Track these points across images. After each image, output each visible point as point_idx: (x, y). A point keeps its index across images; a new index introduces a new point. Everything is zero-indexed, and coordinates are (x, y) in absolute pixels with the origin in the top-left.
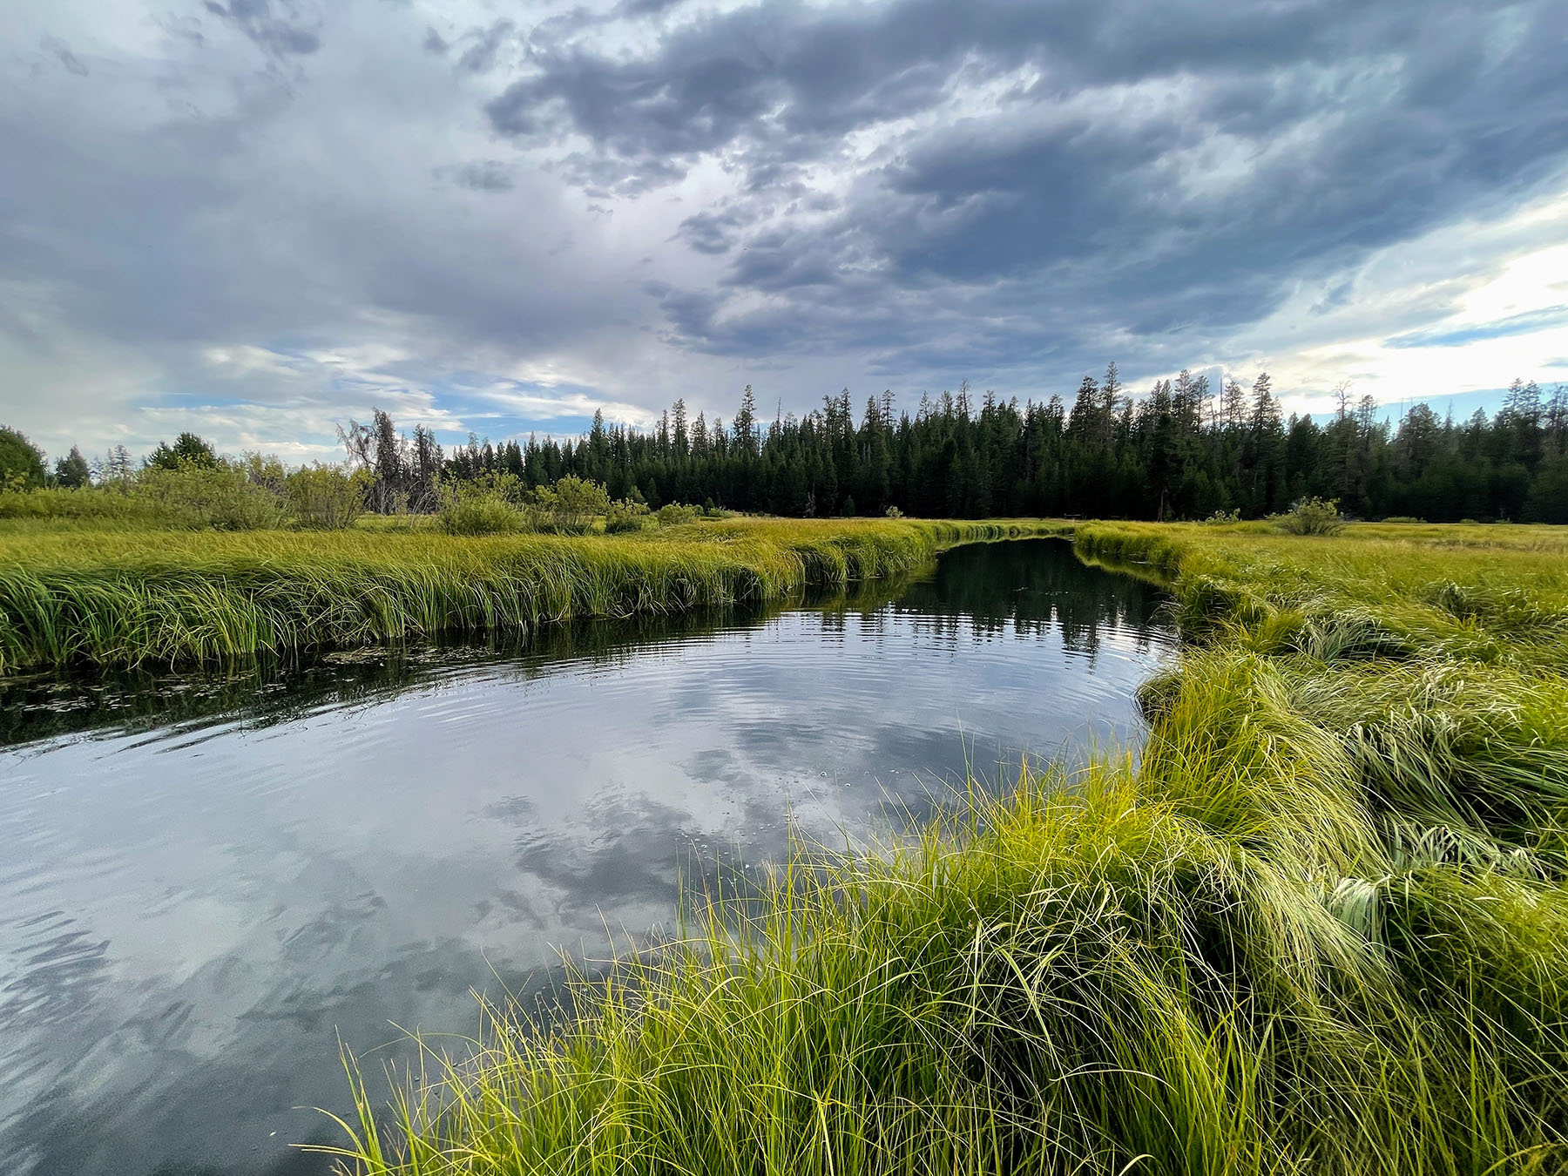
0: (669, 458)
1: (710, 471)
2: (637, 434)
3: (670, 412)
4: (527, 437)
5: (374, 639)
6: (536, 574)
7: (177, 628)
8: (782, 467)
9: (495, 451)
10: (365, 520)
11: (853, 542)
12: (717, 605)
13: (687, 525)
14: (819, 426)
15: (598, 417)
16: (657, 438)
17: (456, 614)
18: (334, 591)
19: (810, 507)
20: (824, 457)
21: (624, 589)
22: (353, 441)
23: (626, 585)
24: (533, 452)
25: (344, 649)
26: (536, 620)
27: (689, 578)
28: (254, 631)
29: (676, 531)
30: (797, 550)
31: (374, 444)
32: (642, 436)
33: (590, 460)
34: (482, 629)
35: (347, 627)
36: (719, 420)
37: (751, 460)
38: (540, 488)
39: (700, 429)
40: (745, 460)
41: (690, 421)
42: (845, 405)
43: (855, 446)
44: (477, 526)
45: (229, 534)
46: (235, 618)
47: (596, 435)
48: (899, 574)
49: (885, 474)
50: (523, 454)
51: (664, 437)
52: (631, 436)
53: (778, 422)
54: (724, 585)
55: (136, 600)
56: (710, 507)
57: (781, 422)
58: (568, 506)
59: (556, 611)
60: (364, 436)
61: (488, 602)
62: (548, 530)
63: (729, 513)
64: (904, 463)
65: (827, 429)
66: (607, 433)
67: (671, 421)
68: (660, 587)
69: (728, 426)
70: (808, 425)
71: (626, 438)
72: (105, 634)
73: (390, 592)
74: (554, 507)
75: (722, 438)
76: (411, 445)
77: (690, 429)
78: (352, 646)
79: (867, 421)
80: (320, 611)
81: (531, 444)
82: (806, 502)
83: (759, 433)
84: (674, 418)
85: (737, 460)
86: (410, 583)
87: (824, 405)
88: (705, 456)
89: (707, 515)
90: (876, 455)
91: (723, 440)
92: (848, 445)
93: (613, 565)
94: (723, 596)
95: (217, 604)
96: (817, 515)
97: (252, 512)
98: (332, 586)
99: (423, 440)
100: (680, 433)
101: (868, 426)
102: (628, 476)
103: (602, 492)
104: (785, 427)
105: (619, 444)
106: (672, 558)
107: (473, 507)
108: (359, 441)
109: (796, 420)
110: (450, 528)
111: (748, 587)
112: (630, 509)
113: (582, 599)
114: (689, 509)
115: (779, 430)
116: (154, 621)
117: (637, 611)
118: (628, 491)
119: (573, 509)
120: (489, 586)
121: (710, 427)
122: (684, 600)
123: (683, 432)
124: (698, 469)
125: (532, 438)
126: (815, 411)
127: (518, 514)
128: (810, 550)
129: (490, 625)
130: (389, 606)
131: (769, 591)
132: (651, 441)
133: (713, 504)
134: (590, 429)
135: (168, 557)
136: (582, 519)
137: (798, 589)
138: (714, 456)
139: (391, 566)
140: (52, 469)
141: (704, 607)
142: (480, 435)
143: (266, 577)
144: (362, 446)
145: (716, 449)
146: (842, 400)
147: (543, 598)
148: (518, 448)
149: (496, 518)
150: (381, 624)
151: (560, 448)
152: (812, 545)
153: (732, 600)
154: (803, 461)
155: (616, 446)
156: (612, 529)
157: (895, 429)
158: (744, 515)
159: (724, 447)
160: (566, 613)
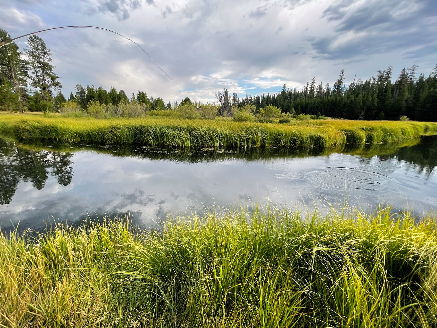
0: (307, 99)
1: (321, 103)
2: (297, 91)
3: (310, 82)
4: (262, 94)
5: (212, 146)
6: (252, 133)
7: (177, 139)
8: (352, 101)
9: (253, 98)
10: (217, 118)
11: (372, 129)
12: (307, 147)
13: (305, 121)
14: (374, 84)
15: (284, 86)
16: (303, 92)
17: (231, 142)
18: (205, 134)
19: (362, 116)
20: (372, 96)
21: (277, 139)
22: (218, 97)
23: (277, 138)
24: (263, 98)
25: (206, 148)
26: (250, 146)
27: (298, 138)
28: (190, 141)
29: (301, 123)
30: (345, 131)
31: (223, 98)
32: (298, 92)
33: (280, 100)
34: (236, 147)
35: (207, 143)
36: (328, 84)
37: (338, 98)
38: (261, 109)
39: (320, 88)
40: (336, 99)
41: (316, 85)
42: (389, 73)
43: (390, 91)
44: (241, 119)
45: (190, 120)
46: (187, 138)
47: (283, 92)
48: (393, 144)
49: (404, 102)
50: (260, 99)
51: (306, 91)
52: (295, 92)
53: (354, 83)
54: (311, 141)
55: (171, 133)
56: (319, 115)
57: (355, 83)
58: (268, 114)
59: (256, 144)
60: (221, 96)
61: (239, 140)
62: (261, 121)
63: (326, 117)
64: (416, 97)
65: (377, 84)
66: (287, 91)
67: (310, 85)
68: (288, 140)
69: (332, 87)
70: (368, 83)
71: (293, 93)
72: (167, 139)
73: (216, 135)
74: (264, 115)
75: (328, 90)
76: (232, 98)
77: (316, 88)
78: (208, 147)
79: (400, 79)
80: (202, 138)
81: (263, 96)
82: (360, 114)
83: (344, 88)
84: (311, 85)
85: (333, 98)
86: (221, 133)
87: (378, 74)
88: (321, 98)
89: (317, 118)
90: (401, 94)
91: (328, 91)
92: (386, 90)
93: (274, 132)
94: (309, 144)
95: (184, 135)
96: (364, 119)
97: (194, 116)
98: (205, 133)
99: (235, 96)
100: (312, 90)
101: (399, 81)
102: (292, 105)
103: (279, 110)
104: (356, 85)
105: (290, 94)
106: (294, 131)
107: (241, 115)
108: (220, 97)
109: (362, 82)
110: (235, 120)
111: (320, 142)
112: (287, 116)
113: (263, 141)
114: (308, 116)
115: (353, 86)
116: (174, 137)
117: (279, 146)
118: (291, 110)
119: (269, 116)
120: (239, 136)
121: (324, 87)
122: (295, 144)
123: (313, 89)
124: (316, 102)
125: (264, 94)
126: (373, 77)
127: (252, 117)
128: (350, 131)
129: (238, 146)
130: (216, 139)
131: (328, 144)
132: (301, 93)
133: (320, 114)
134: (281, 90)
135: (177, 124)
136: (271, 119)
137: (342, 145)
138: (323, 97)
139: (217, 129)
140: (166, 106)
141: (302, 147)
142: (249, 94)
143: (193, 130)
144: (220, 98)
145: (325, 95)
146: (387, 71)
147: (252, 140)
148: (259, 98)
149: (246, 117)
150: (214, 143)
151: (271, 97)
152: (352, 130)
153: (313, 146)
154: (362, 98)
155: (289, 96)
156: (281, 122)
157: (415, 82)
158: (332, 119)
159: (328, 94)
160: (258, 145)
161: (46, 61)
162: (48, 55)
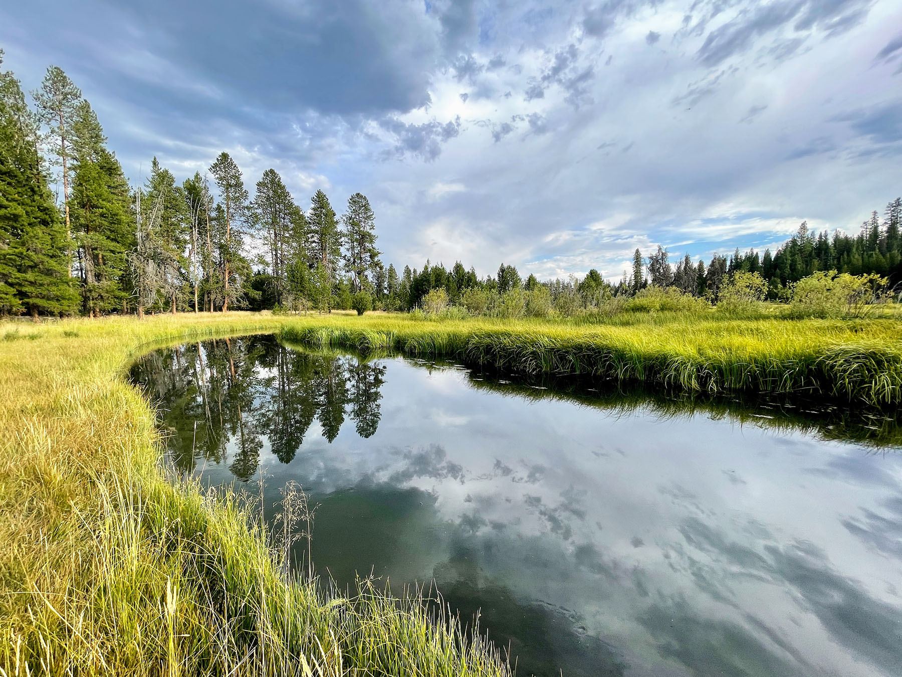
161: (367, 229)
162: (371, 220)
